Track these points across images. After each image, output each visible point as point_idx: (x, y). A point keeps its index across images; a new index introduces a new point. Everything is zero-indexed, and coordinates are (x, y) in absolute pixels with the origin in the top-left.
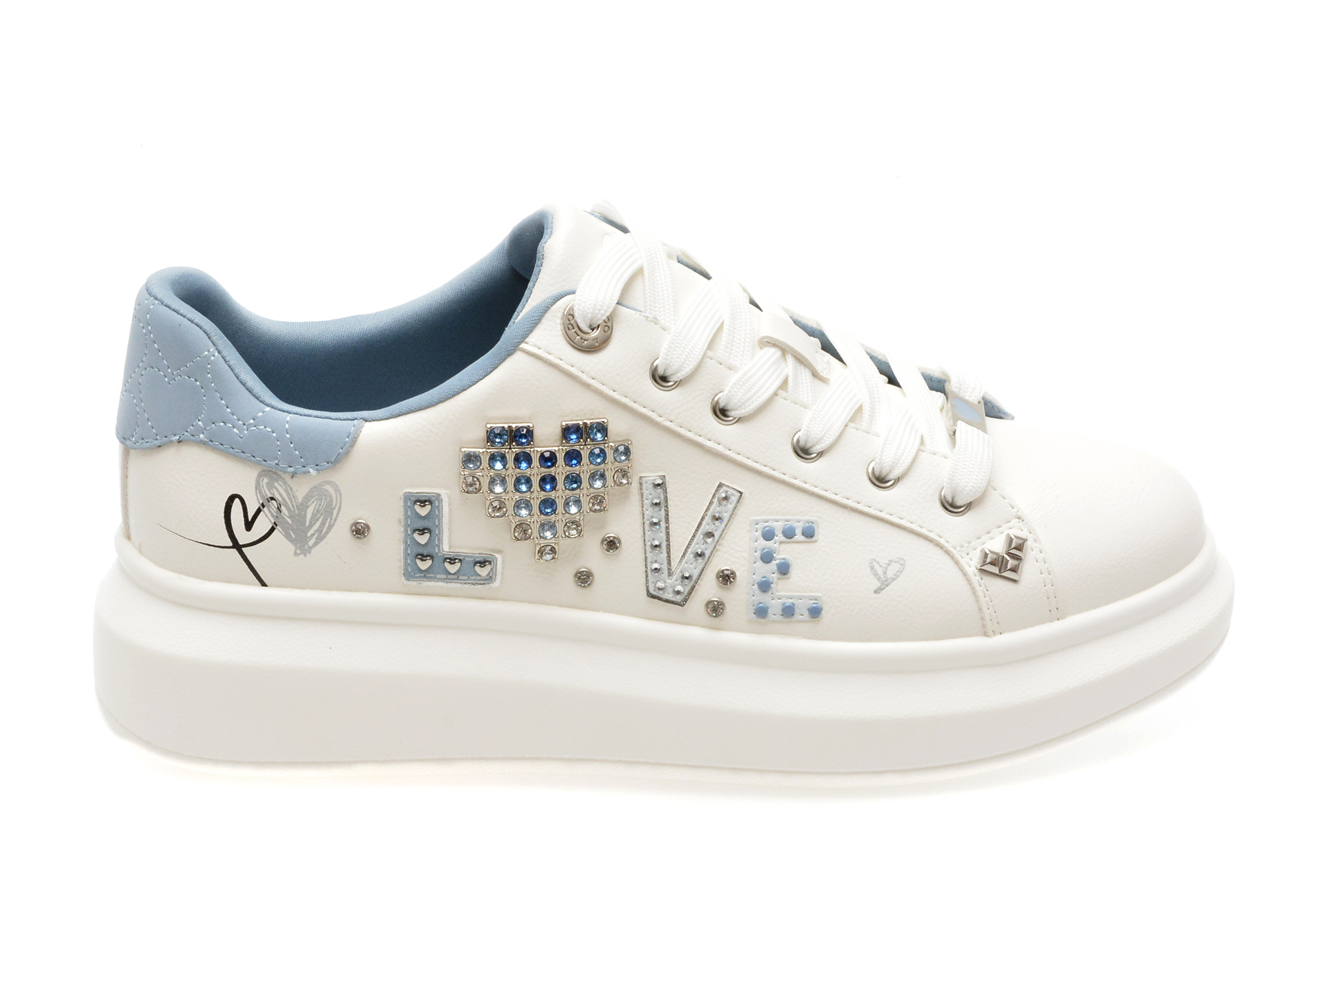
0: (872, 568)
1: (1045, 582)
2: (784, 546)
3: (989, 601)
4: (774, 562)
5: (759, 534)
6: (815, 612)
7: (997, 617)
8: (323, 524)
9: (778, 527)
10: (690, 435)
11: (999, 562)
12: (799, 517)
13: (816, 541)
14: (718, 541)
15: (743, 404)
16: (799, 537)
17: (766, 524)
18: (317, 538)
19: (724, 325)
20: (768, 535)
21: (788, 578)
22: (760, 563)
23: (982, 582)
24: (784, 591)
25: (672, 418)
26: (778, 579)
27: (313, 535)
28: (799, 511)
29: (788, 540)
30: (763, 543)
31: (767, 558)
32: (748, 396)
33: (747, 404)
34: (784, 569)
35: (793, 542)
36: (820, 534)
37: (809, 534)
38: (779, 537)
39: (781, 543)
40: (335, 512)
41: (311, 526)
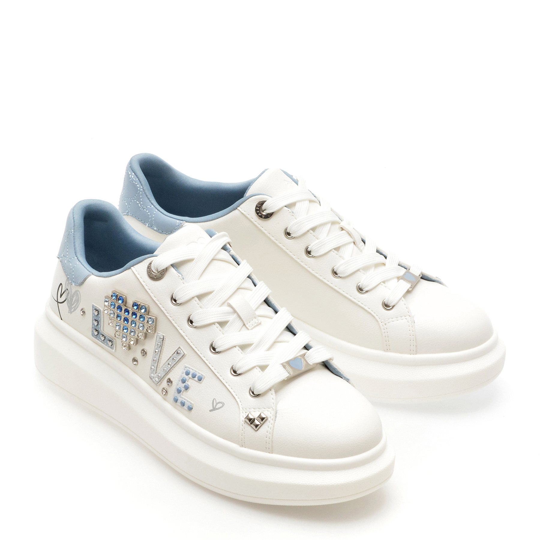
0: (213, 402)
1: (267, 436)
2: (190, 380)
3: (243, 433)
4: (185, 384)
5: (185, 371)
6: (190, 409)
7: (244, 440)
8: (76, 305)
9: (192, 372)
10: (175, 325)
11: (251, 421)
12: (200, 372)
13: (201, 383)
14: (172, 368)
15: (197, 322)
16: (196, 379)
17: (189, 369)
18: (74, 309)
19: (214, 292)
20: (187, 374)
21: (187, 392)
22: (180, 382)
23: (244, 425)
24: (185, 397)
25: (171, 316)
26: (184, 391)
27: (73, 308)
28: (200, 370)
29: (192, 378)
30: (184, 375)
31: (184, 381)
32: (200, 320)
33: (198, 322)
34: (187, 388)
35: (194, 380)
36: (204, 381)
37: (200, 379)
38: (190, 376)
39: (190, 378)
40: (79, 302)
41: (73, 304)
